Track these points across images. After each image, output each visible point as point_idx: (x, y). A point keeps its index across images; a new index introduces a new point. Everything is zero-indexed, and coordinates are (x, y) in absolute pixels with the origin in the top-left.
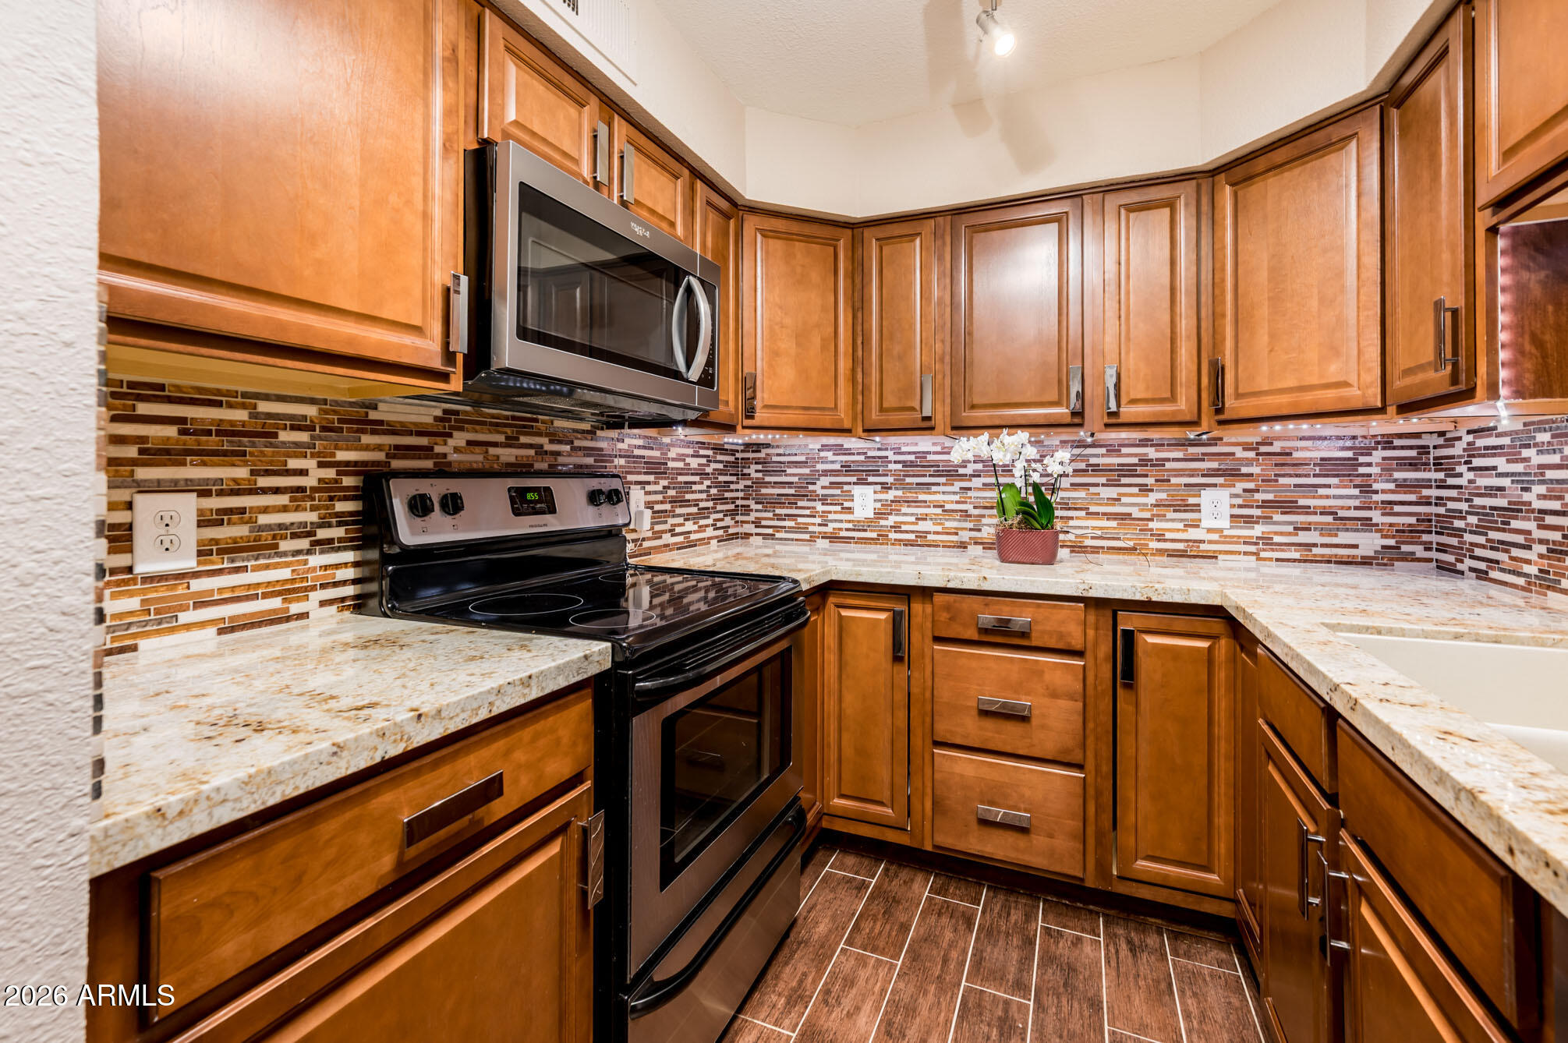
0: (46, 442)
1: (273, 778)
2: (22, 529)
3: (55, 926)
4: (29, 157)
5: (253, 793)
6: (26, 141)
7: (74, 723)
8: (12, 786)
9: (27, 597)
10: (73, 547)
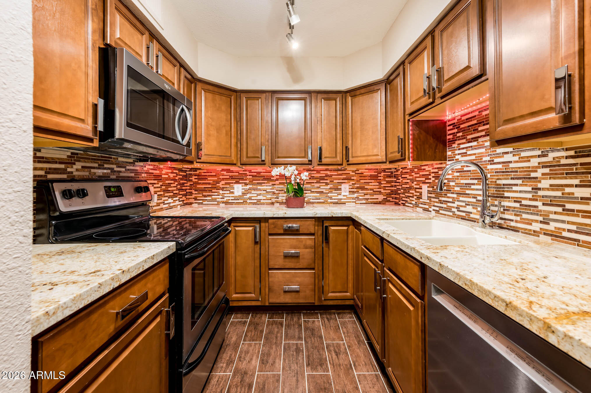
0: (19, 169)
1: (81, 298)
2: (12, 203)
3: (22, 358)
4: (13, 58)
5: (75, 304)
6: (12, 52)
7: (27, 279)
8: (9, 304)
9: (13, 230)
10: (26, 210)
